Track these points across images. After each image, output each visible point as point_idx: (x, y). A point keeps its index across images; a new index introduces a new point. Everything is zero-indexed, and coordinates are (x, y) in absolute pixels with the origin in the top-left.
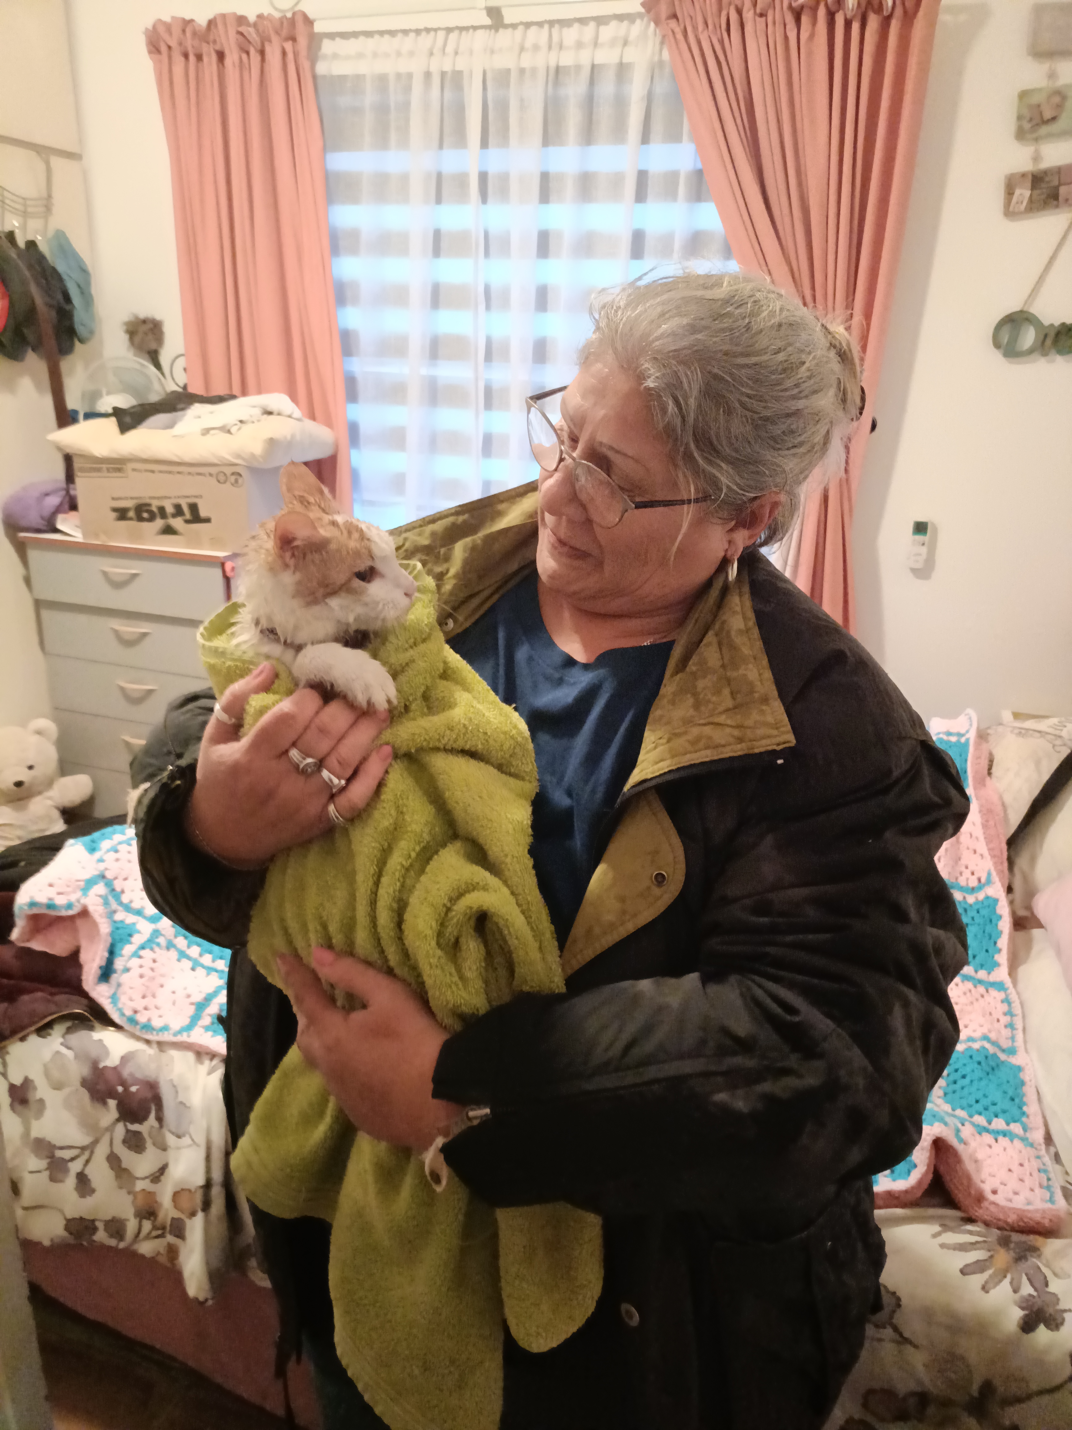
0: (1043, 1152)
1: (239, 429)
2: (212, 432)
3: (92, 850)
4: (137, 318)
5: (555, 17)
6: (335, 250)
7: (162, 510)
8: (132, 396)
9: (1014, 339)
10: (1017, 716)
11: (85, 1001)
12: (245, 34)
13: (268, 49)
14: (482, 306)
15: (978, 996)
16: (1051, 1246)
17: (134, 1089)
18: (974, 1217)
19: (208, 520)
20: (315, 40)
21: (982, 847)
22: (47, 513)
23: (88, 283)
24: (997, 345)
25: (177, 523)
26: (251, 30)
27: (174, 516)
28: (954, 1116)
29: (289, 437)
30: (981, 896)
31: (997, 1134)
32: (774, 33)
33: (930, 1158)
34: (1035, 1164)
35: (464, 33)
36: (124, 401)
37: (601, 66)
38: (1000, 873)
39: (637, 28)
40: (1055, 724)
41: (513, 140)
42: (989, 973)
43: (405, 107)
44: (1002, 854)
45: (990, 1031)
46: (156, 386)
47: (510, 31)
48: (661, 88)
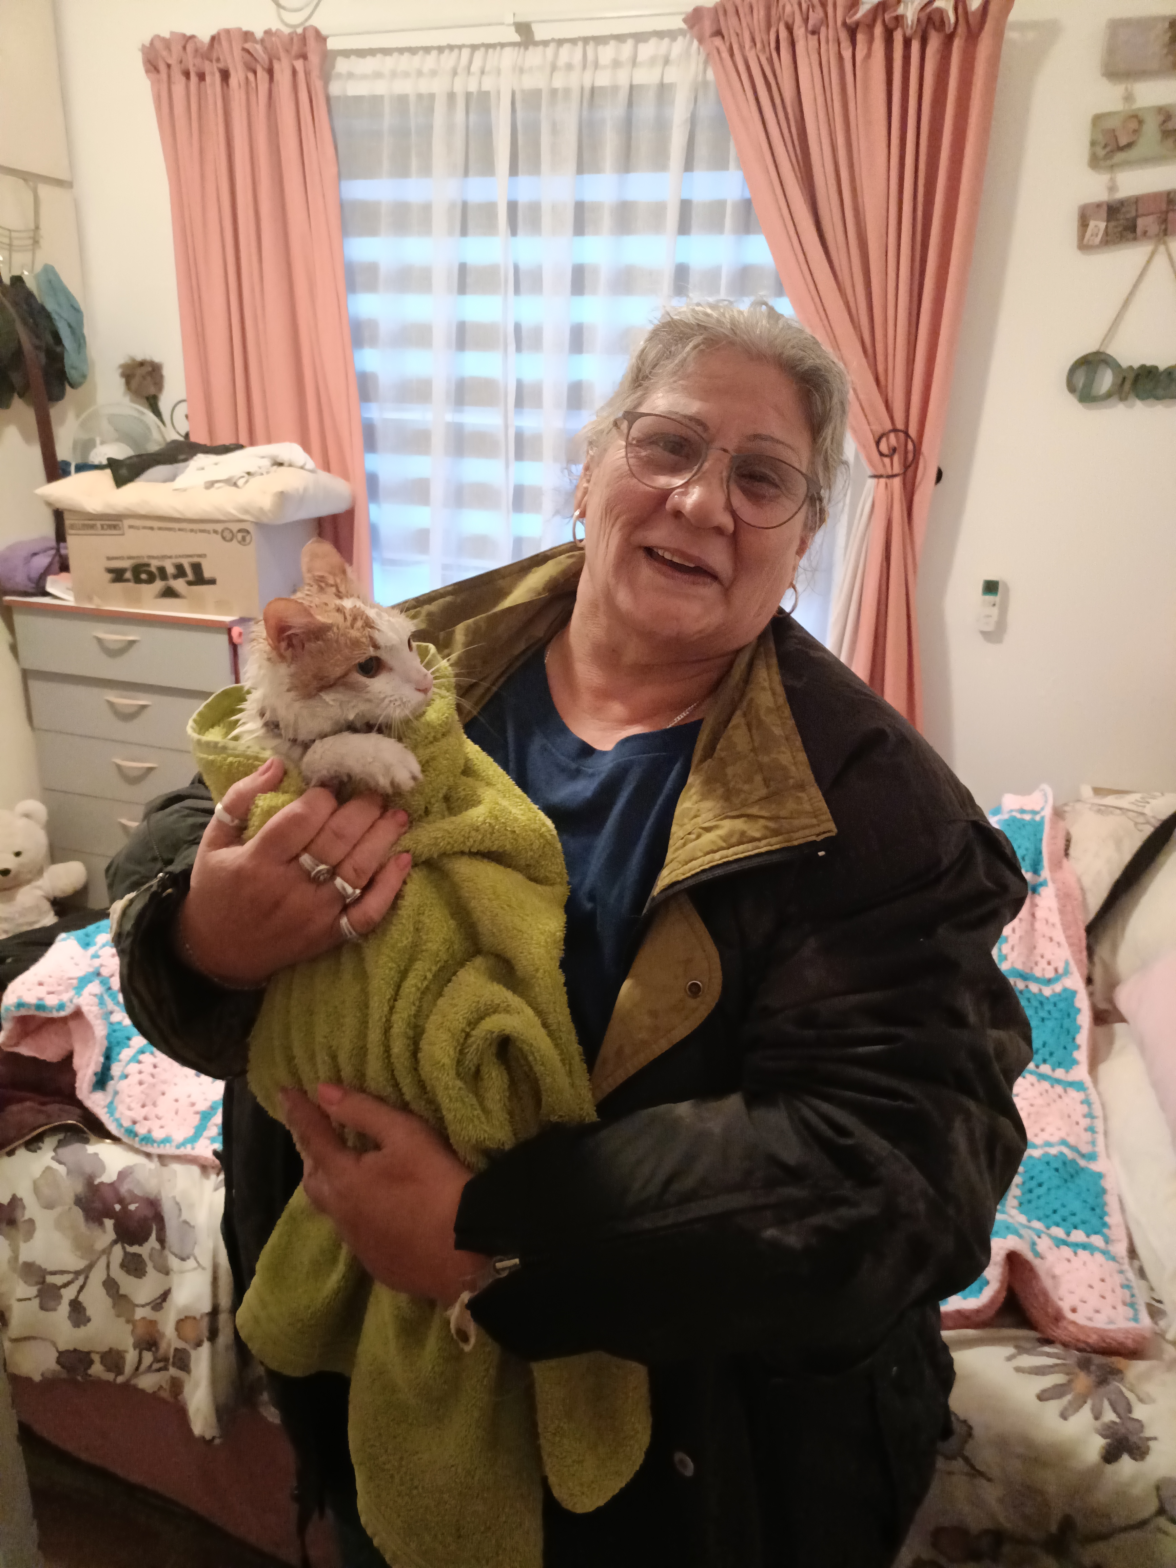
0: (1126, 1266)
1: (247, 482)
2: (217, 485)
3: (86, 945)
4: (133, 360)
5: (590, 34)
6: (352, 287)
7: (162, 571)
8: (128, 445)
9: (1090, 383)
10: (1097, 791)
11: (78, 1111)
12: (251, 51)
13: (276, 66)
14: (512, 347)
15: (1056, 1097)
16: (1136, 1369)
17: (132, 1207)
18: (1052, 1338)
19: (212, 582)
20: (328, 58)
21: (1059, 935)
22: (35, 574)
23: (80, 323)
24: (1071, 387)
25: (179, 585)
26: (259, 47)
27: (176, 577)
28: (1030, 1228)
29: (301, 490)
30: (1058, 988)
31: (1076, 1246)
32: (828, 51)
33: (1003, 1274)
34: (1118, 1279)
35: (491, 51)
36: (120, 452)
37: (640, 87)
38: (1078, 962)
39: (678, 47)
40: (1137, 801)
41: (545, 166)
42: (1067, 1072)
43: (427, 130)
44: (1080, 940)
45: (1068, 1135)
46: (156, 435)
47: (540, 48)
48: (706, 110)
